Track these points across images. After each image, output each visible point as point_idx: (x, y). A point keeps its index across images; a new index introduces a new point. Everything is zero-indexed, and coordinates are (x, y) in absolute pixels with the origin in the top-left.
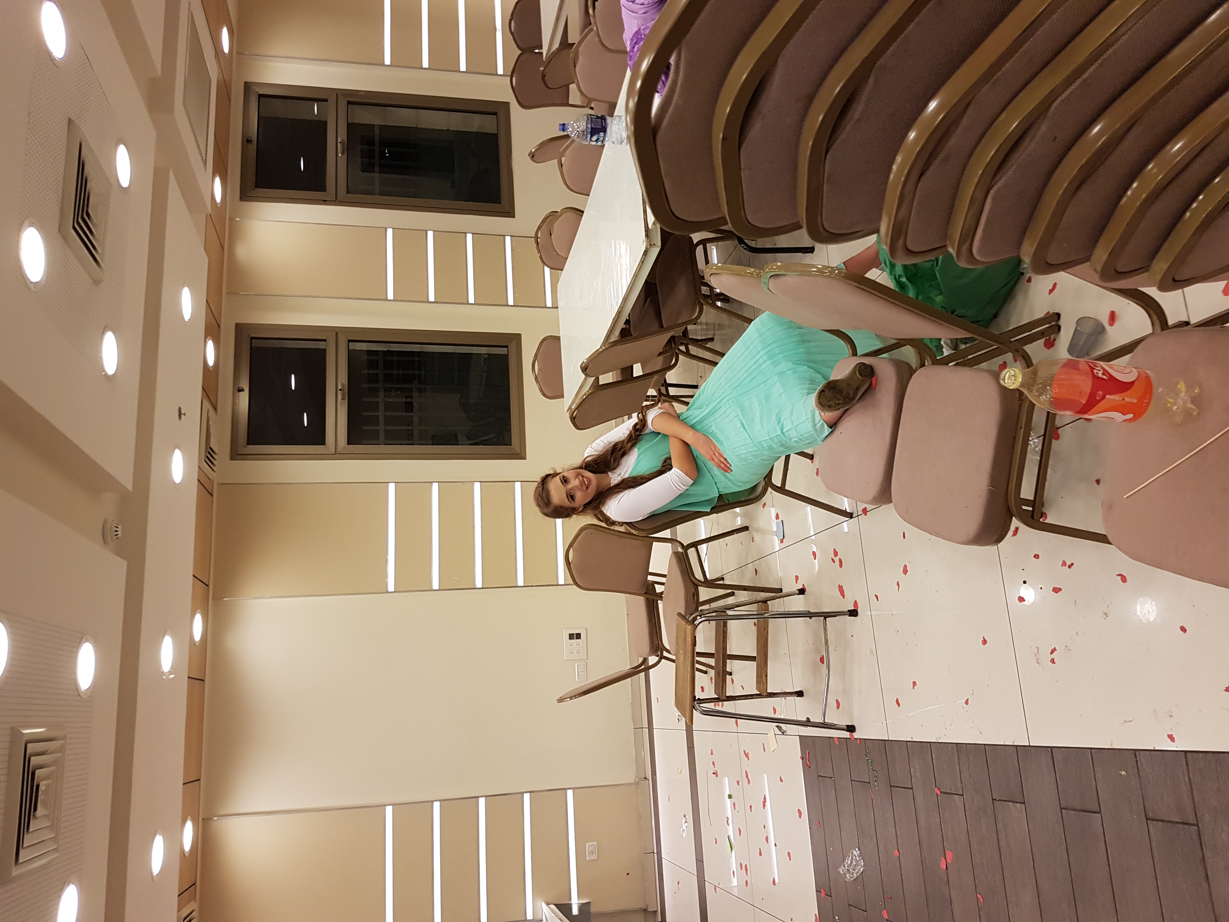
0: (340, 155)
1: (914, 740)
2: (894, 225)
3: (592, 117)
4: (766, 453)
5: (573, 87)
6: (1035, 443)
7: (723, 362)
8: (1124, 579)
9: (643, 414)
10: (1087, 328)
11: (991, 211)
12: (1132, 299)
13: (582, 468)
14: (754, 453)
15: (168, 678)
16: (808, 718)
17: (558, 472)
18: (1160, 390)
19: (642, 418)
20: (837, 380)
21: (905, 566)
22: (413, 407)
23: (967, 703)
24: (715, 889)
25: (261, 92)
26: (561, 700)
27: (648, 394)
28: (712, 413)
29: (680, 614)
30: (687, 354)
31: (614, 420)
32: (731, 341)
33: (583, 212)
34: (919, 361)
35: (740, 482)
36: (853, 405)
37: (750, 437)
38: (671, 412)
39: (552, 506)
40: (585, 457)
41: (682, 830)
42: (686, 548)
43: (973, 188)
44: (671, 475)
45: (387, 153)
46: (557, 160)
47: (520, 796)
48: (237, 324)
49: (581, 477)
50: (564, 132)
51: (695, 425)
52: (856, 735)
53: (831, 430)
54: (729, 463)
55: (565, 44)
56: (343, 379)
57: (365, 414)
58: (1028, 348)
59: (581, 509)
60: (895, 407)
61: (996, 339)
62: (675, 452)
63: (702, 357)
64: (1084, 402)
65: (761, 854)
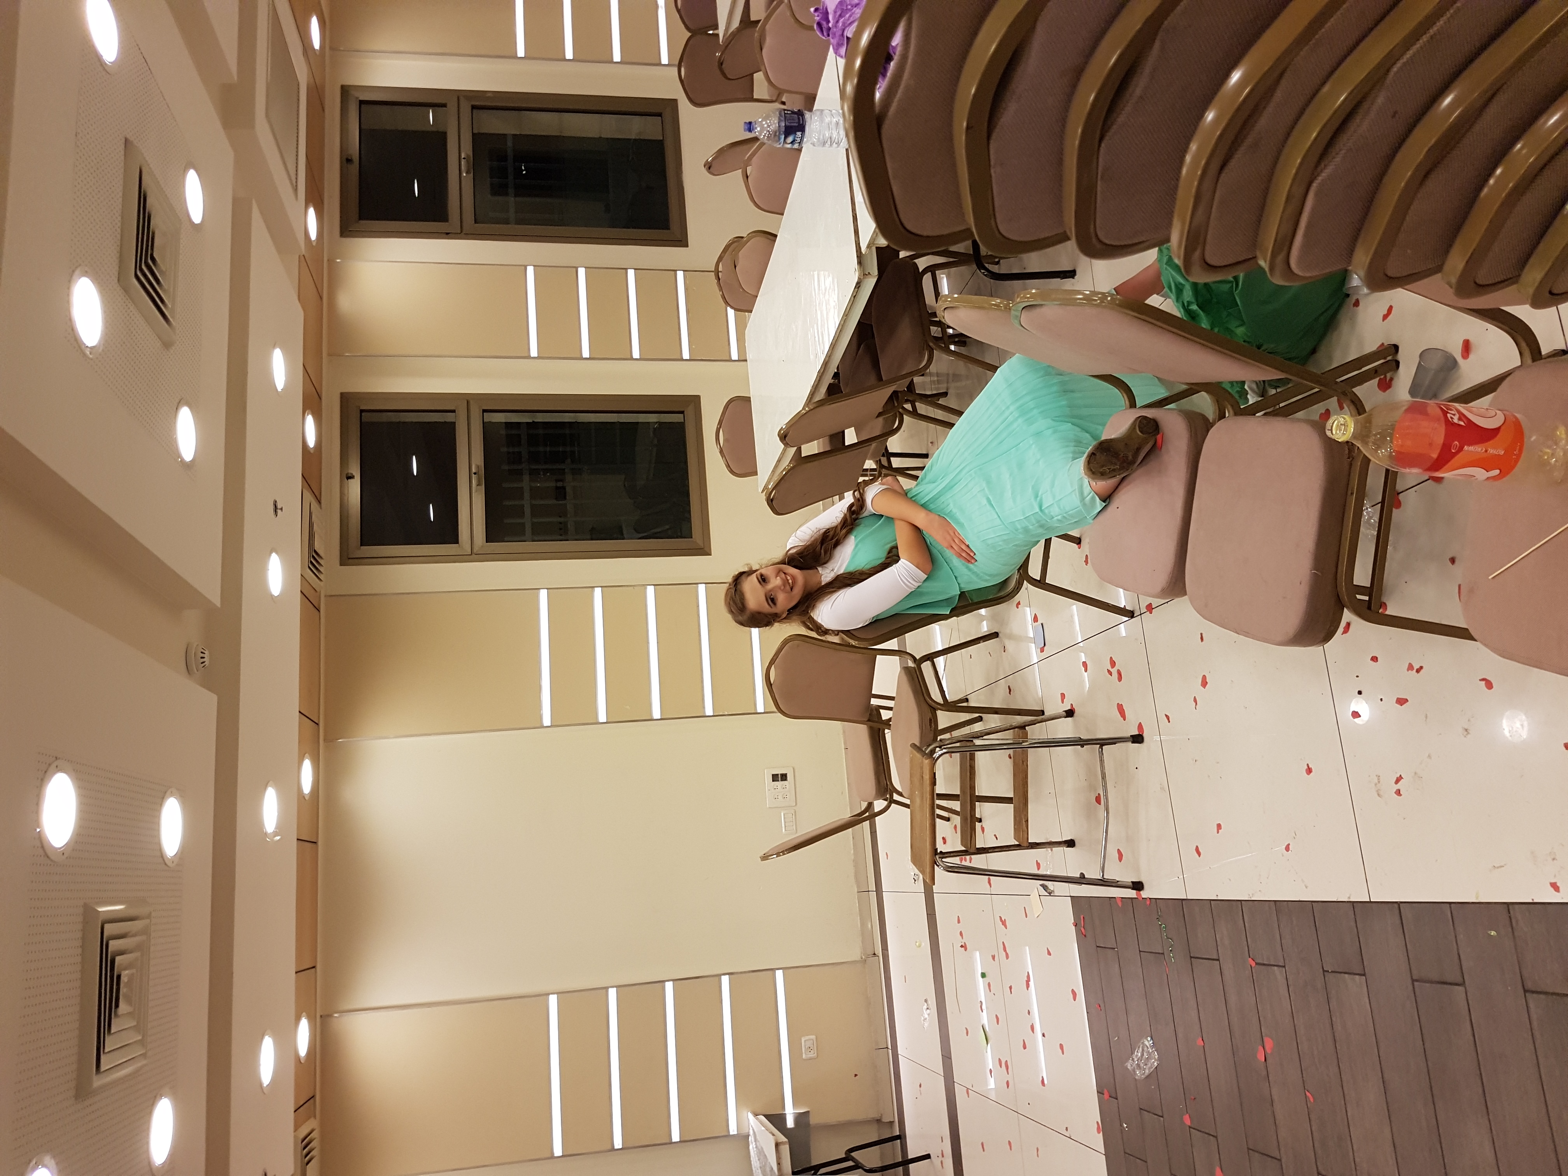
0: (465, 175)
1: (1219, 898)
2: (1189, 232)
3: (786, 112)
4: (1021, 536)
5: (758, 77)
6: (1370, 514)
7: (961, 423)
8: (1489, 685)
9: (860, 492)
10: (1433, 364)
11: (1313, 209)
12: (1494, 322)
13: (785, 564)
14: (1005, 537)
15: (272, 840)
16: (1082, 874)
17: (754, 569)
18: (1533, 438)
19: (859, 496)
20: (1111, 440)
21: (1204, 677)
22: (565, 493)
23: (1287, 848)
24: (968, 1093)
25: (362, 98)
26: (765, 857)
27: (864, 468)
28: (949, 487)
29: (914, 746)
30: (914, 413)
31: (821, 502)
32: (970, 396)
33: (776, 236)
34: (1218, 411)
35: (987, 575)
36: (1134, 471)
37: (999, 517)
38: (897, 488)
39: (748, 613)
40: (788, 549)
41: (923, 1018)
42: (919, 662)
43: (1290, 182)
44: (898, 568)
45: (524, 170)
46: (740, 170)
47: (717, 978)
48: (342, 394)
49: (783, 575)
50: (750, 133)
51: (928, 503)
52: (1144, 894)
53: (1104, 504)
54: (972, 551)
55: (747, 22)
56: (478, 459)
57: (507, 503)
58: (1358, 391)
59: (784, 616)
60: (1187, 472)
61: (1317, 379)
62: (903, 538)
63: (933, 417)
64: (1435, 455)
65: (1025, 1047)
